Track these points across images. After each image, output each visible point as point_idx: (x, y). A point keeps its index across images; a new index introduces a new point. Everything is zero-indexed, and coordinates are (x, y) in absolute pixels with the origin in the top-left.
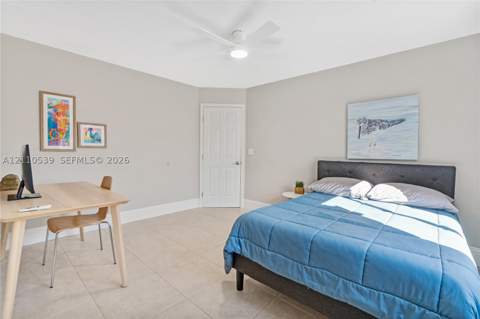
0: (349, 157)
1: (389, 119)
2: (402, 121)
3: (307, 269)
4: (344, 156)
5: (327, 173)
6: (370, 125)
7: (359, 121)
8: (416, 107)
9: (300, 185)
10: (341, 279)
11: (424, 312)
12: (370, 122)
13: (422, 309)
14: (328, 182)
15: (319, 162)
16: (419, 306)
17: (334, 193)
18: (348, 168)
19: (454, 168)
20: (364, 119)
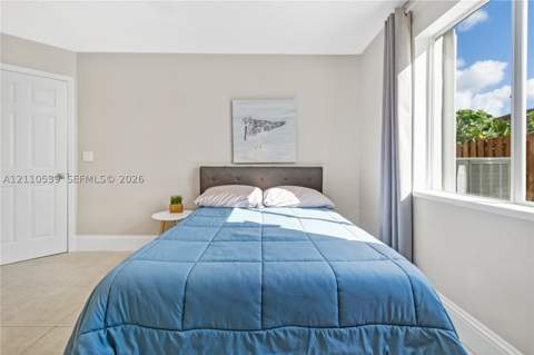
0: (236, 160)
1: (273, 121)
2: (283, 123)
3: (259, 336)
4: (229, 159)
5: (211, 182)
6: (256, 125)
7: (245, 121)
8: (293, 111)
9: (176, 201)
10: (313, 330)
11: (407, 331)
12: (255, 122)
13: (404, 328)
14: (218, 193)
15: (201, 168)
16: (400, 325)
17: (228, 205)
18: (235, 174)
19: (321, 169)
20: (250, 119)
